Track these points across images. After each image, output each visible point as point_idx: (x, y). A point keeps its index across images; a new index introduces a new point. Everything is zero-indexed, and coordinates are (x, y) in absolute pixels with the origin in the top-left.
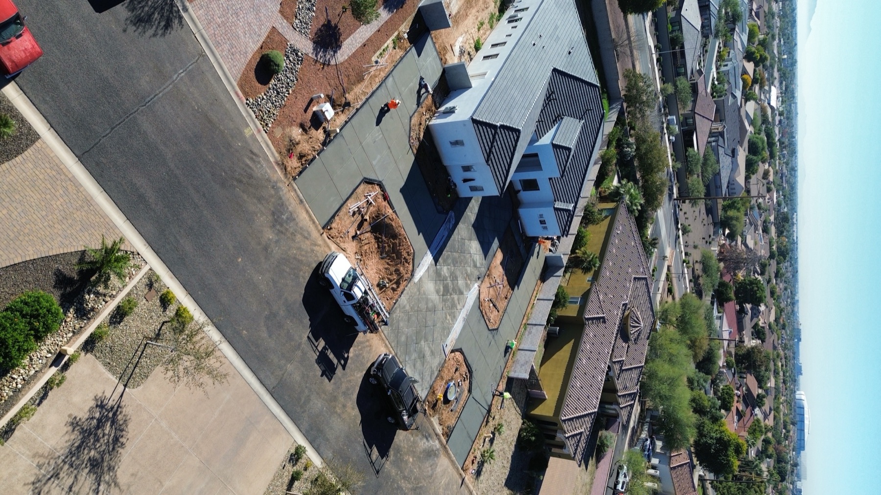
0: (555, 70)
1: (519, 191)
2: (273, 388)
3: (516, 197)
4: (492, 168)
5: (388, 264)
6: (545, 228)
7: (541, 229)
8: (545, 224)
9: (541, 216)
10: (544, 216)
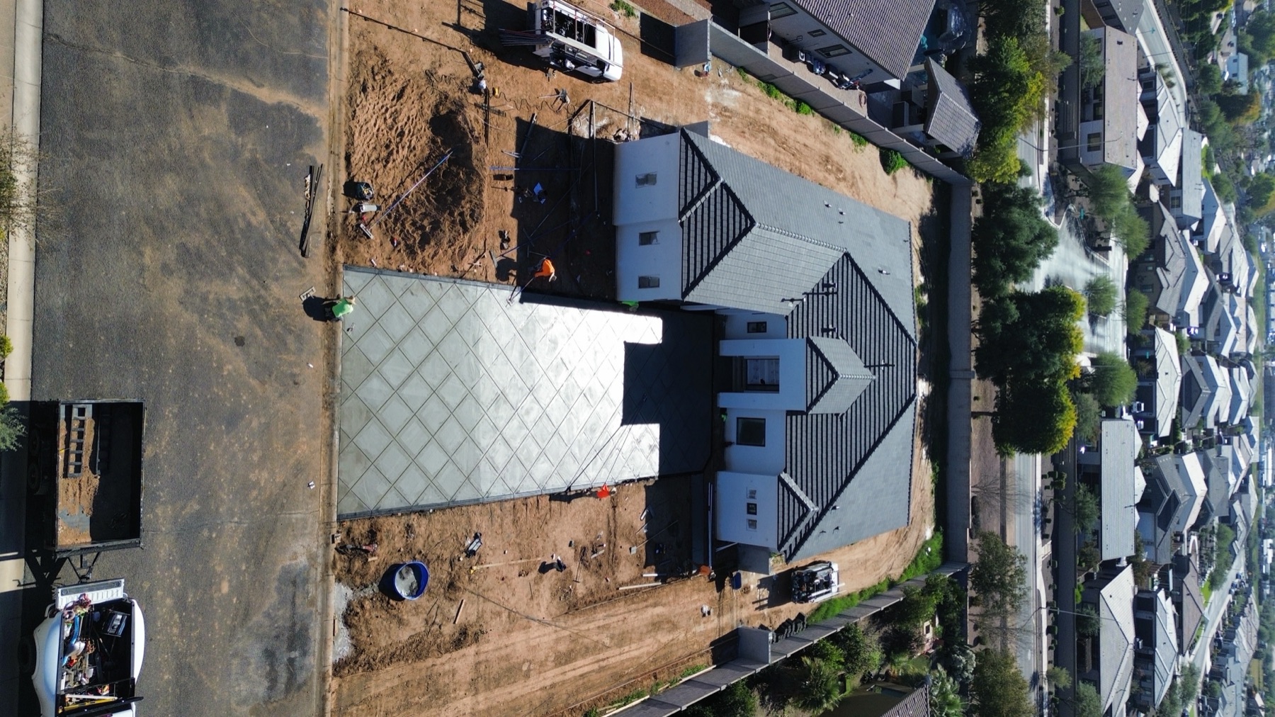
0: (847, 255)
1: (730, 444)
2: (57, 37)
3: (723, 453)
4: (686, 236)
5: (427, 198)
6: (753, 524)
7: (745, 524)
8: (755, 514)
9: (753, 494)
10: (757, 495)
